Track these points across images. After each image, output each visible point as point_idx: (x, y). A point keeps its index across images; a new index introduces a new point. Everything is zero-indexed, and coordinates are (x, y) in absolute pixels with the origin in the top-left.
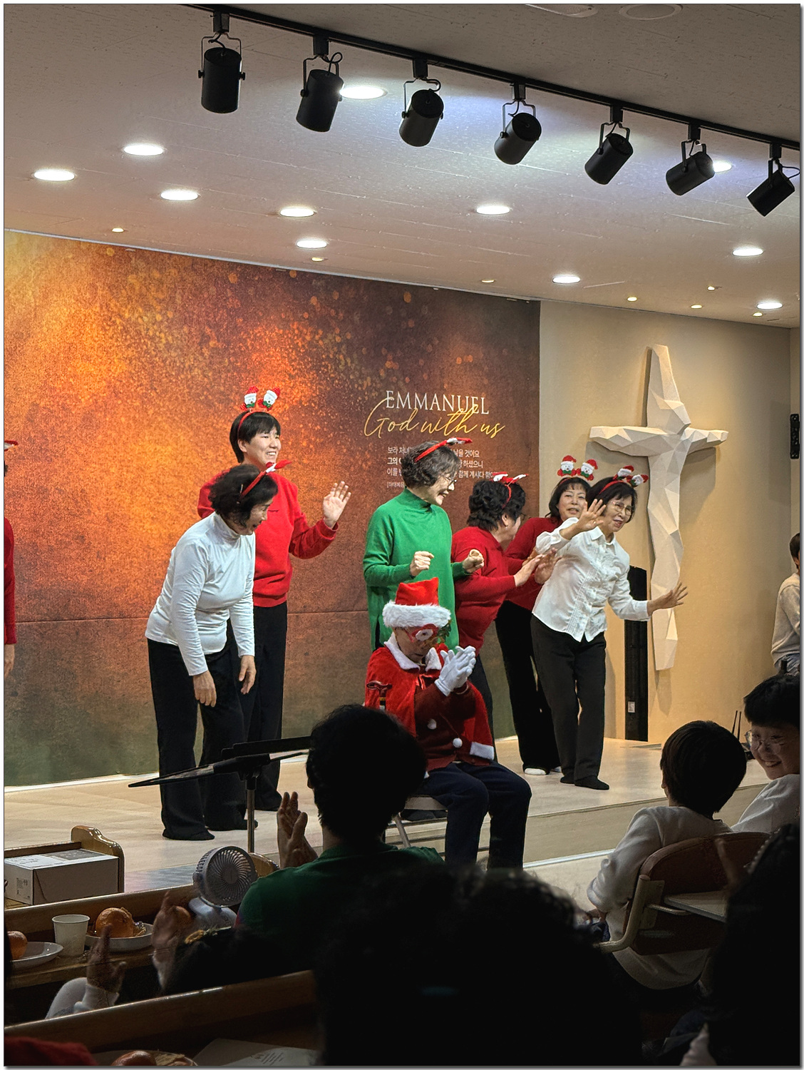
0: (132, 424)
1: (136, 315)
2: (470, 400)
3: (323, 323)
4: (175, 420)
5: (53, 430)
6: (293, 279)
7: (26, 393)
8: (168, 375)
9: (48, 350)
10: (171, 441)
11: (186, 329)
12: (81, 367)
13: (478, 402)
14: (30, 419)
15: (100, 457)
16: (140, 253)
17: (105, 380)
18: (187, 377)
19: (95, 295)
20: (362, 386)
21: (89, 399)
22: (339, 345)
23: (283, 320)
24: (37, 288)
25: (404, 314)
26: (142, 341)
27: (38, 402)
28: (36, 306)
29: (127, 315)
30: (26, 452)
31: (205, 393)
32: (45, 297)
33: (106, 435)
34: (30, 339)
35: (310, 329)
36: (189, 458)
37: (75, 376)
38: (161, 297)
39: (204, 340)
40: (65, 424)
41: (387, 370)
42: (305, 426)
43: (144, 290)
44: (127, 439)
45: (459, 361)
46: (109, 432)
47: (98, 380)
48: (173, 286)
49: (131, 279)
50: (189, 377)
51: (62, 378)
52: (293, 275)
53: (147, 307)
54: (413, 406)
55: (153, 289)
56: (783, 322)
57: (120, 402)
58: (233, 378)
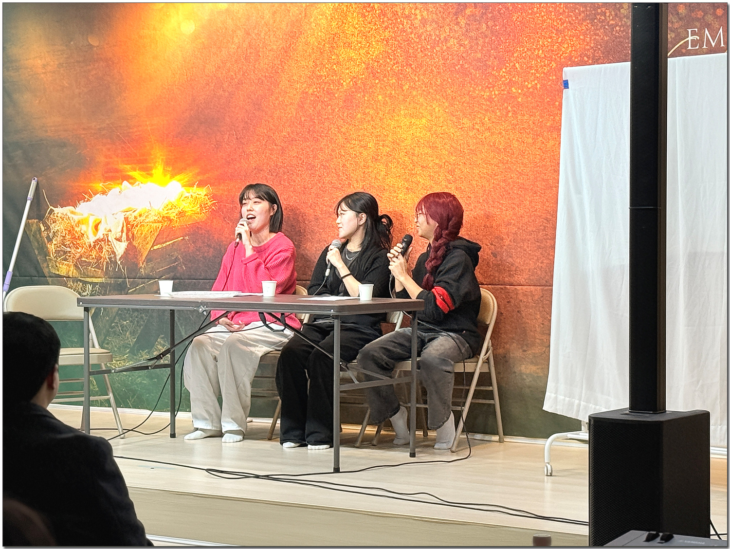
0: (389, 101)
4: (429, 92)
5: (319, 113)
7: (298, 83)
9: (316, 43)
10: (425, 114)
12: (344, 53)
14: (301, 106)
15: (360, 134)
17: (364, 63)
18: (442, 49)
21: (350, 82)
26: (399, 20)
27: (307, 90)
30: (297, 134)
31: (461, 63)
33: (364, 114)
36: (443, 128)
37: (338, 63)
40: (330, 107)
44: (384, 115)
46: (367, 111)
47: (358, 64)
50: (445, 48)
51: (327, 66)
57: (377, 81)
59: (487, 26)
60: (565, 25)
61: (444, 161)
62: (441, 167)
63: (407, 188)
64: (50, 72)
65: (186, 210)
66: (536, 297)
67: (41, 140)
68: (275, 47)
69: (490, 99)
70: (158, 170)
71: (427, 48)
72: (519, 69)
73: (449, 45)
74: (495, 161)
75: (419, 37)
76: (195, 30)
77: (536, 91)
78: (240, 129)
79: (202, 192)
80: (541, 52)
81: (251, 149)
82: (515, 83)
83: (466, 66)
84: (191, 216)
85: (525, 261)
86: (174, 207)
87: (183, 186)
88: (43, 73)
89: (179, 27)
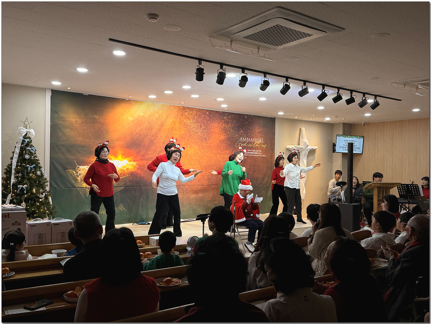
1: (187, 121)
2: (259, 139)
3: (227, 123)
4: (194, 143)
6: (221, 113)
8: (193, 134)
11: (197, 124)
13: (261, 140)
16: (188, 108)
18: (197, 134)
19: (178, 117)
20: (235, 136)
22: (231, 127)
23: (218, 122)
24: (166, 115)
25: (245, 120)
29: (185, 121)
34: (164, 126)
35: (224, 124)
38: (192, 117)
39: (201, 126)
41: (241, 133)
42: (223, 145)
43: (188, 116)
45: (257, 131)
48: (195, 115)
49: (186, 113)
52: (221, 112)
53: (189, 119)
54: (247, 141)
55: (190, 115)
56: (331, 122)
58: (207, 134)
65: (129, 168)
70: (120, 157)
79: (135, 163)
81: (150, 153)
84: (131, 170)
86: (125, 167)
87: (128, 161)
89: (128, 118)
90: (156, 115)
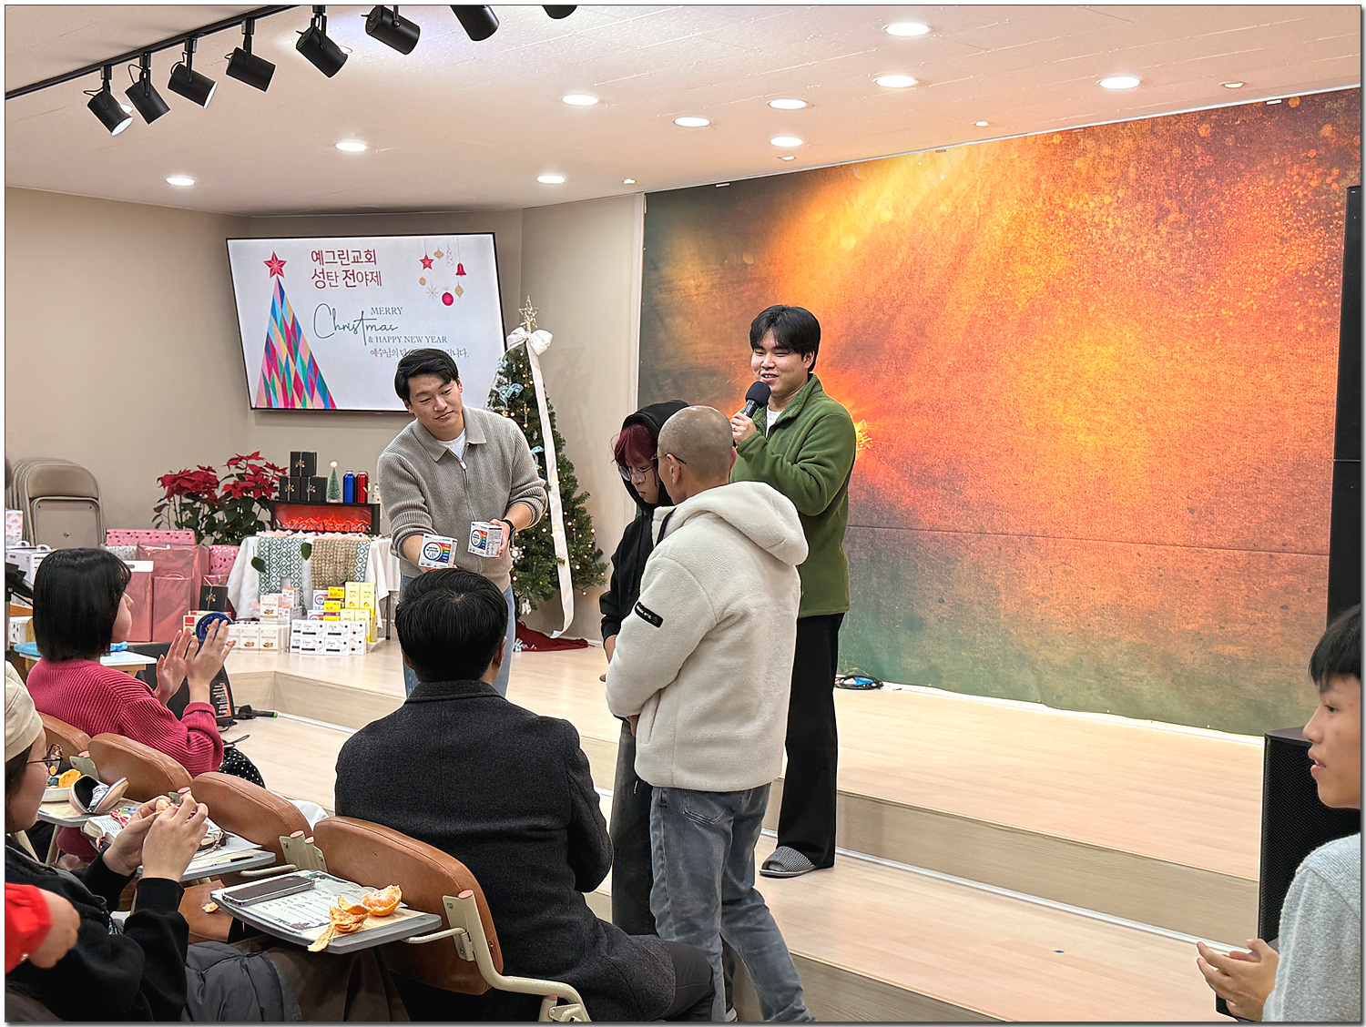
0: (1071, 325)
1: (1081, 202)
4: (1120, 315)
5: (989, 339)
7: (966, 305)
9: (989, 258)
10: (1113, 340)
11: (1139, 207)
12: (1020, 270)
14: (969, 332)
15: (1035, 364)
17: (1043, 281)
18: (1137, 264)
21: (1026, 303)
23: (1277, 167)
24: (982, 197)
26: (1087, 230)
27: (977, 313)
28: (980, 215)
29: (1071, 205)
30: (964, 364)
31: (1160, 279)
32: (990, 203)
33: (1042, 340)
35: (1319, 170)
36: (1134, 358)
37: (1013, 281)
38: (1111, 174)
39: (1163, 213)
40: (1002, 332)
43: (1092, 172)
44: (1064, 341)
46: (1045, 337)
47: (1036, 281)
48: (1126, 159)
49: (1078, 164)
50: (1141, 261)
51: (1000, 285)
52: (1293, 104)
53: (1095, 191)
55: (1101, 168)
57: (1058, 302)
58: (1198, 255)
59: (1194, 236)
60: (1292, 232)
61: (1133, 396)
62: (1129, 404)
63: (1088, 428)
64: (703, 294)
66: (1241, 564)
67: (691, 368)
68: (942, 264)
69: (1193, 323)
71: (1119, 263)
72: (1231, 286)
73: (1145, 258)
74: (1195, 398)
75: (1110, 249)
76: (856, 245)
77: (1251, 314)
78: (899, 357)
80: (1260, 265)
81: (911, 379)
82: (1225, 303)
83: (1166, 283)
85: (1229, 519)
88: (696, 295)
89: (839, 243)
90: (941, 208)
